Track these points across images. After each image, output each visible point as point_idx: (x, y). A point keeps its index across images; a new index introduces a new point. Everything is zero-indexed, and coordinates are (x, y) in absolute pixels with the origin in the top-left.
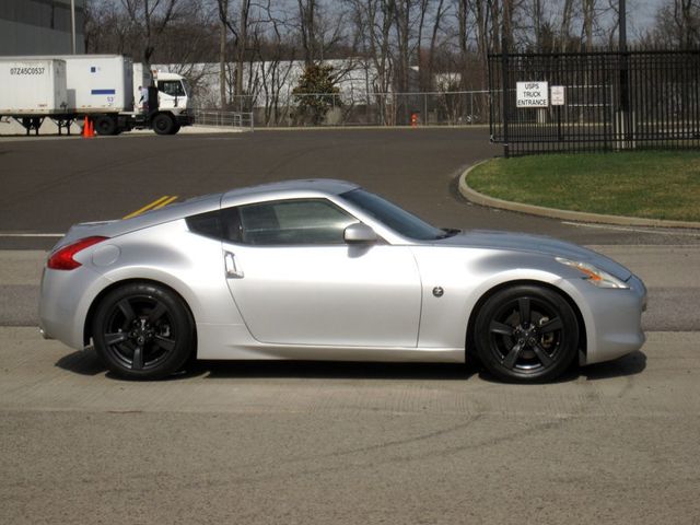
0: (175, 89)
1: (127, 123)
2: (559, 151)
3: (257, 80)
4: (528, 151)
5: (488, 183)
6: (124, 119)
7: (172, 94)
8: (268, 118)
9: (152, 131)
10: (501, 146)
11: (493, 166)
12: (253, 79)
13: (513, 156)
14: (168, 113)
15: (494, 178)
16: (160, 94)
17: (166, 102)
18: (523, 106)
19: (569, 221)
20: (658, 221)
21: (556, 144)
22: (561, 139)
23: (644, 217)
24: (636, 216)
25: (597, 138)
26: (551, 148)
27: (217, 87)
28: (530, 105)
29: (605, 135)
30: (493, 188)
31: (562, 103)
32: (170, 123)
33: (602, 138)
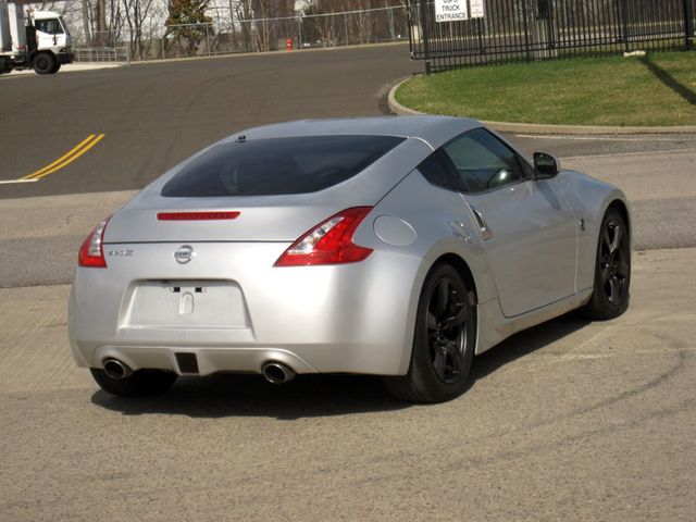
0: (54, 27)
1: (6, 65)
2: (481, 64)
3: (119, 14)
4: (451, 66)
5: (422, 101)
6: (4, 60)
7: (50, 33)
8: (133, 52)
9: (33, 71)
10: (422, 63)
11: (420, 83)
12: (115, 13)
13: (435, 72)
14: (48, 52)
15: (425, 94)
16: (38, 33)
17: (45, 41)
18: (442, 20)
19: (523, 133)
20: (619, 128)
21: (478, 57)
22: (483, 52)
23: (602, 125)
24: (594, 124)
25: (519, 48)
26: (473, 62)
27: (81, 23)
28: (450, 20)
29: (527, 44)
30: (429, 105)
31: (481, 15)
32: (51, 62)
33: (524, 48)
